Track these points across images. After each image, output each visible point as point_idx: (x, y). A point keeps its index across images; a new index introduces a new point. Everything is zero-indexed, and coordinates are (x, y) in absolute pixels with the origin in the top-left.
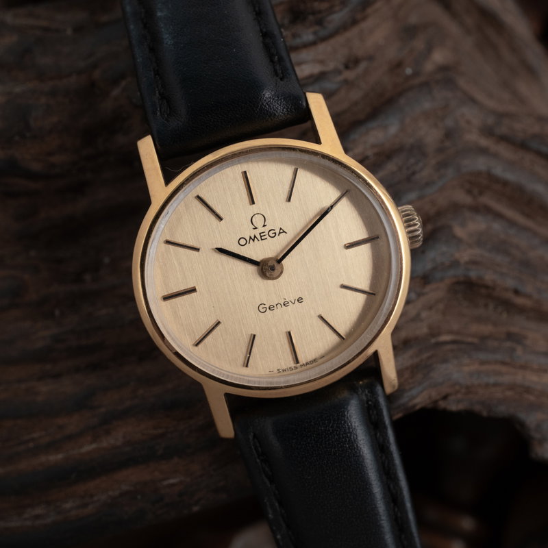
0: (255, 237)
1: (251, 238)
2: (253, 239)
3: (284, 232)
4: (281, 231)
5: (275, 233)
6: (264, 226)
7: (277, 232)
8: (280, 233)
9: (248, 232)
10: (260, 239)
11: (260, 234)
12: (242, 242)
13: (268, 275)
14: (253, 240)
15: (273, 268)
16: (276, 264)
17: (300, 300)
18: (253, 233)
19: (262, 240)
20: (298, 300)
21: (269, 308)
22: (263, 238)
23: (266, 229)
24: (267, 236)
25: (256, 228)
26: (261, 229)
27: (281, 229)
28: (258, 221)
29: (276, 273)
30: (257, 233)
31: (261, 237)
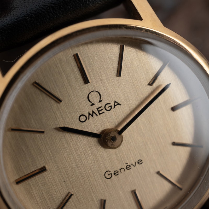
0: (93, 112)
1: (89, 114)
2: (92, 114)
3: (118, 104)
4: (116, 104)
5: (111, 107)
6: (100, 101)
7: (112, 104)
8: (115, 106)
9: (87, 109)
10: (97, 113)
11: (98, 109)
12: (83, 119)
13: (109, 144)
14: (92, 116)
15: (114, 139)
16: (117, 135)
17: (140, 162)
18: (91, 109)
19: (100, 114)
20: (138, 163)
21: (114, 174)
22: (100, 112)
23: (103, 104)
24: (104, 110)
25: (93, 104)
26: (98, 105)
27: (115, 102)
28: (94, 98)
29: (117, 142)
30: (94, 108)
31: (99, 111)
